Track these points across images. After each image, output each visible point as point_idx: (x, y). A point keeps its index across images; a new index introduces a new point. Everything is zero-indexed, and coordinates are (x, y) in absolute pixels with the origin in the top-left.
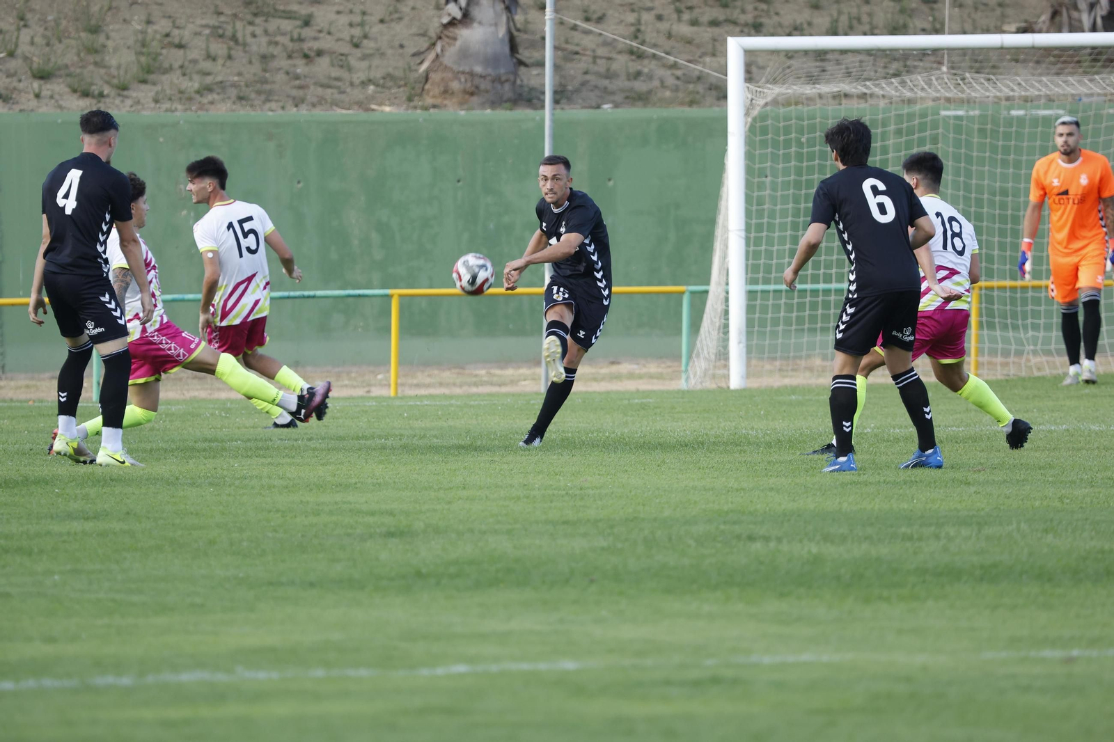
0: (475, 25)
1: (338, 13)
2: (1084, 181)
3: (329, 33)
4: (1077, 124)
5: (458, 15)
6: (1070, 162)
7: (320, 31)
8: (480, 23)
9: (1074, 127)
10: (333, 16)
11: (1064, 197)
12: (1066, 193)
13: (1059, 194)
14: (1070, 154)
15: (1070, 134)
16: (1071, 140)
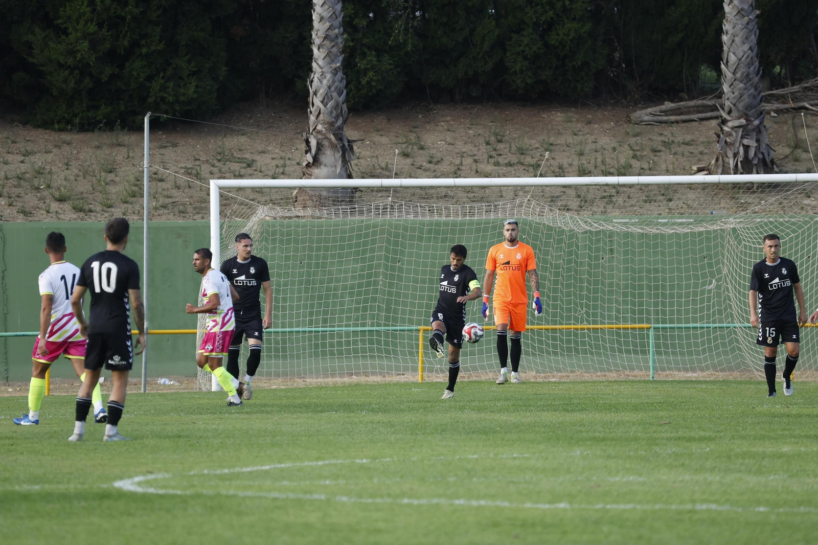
0: (322, 167)
1: (273, 159)
2: (519, 256)
3: (261, 172)
4: (516, 223)
5: (311, 161)
6: (513, 246)
7: (256, 170)
8: (325, 165)
9: (515, 225)
10: (269, 161)
11: (507, 265)
12: (508, 263)
13: (503, 264)
14: (513, 241)
15: (513, 230)
16: (514, 233)
